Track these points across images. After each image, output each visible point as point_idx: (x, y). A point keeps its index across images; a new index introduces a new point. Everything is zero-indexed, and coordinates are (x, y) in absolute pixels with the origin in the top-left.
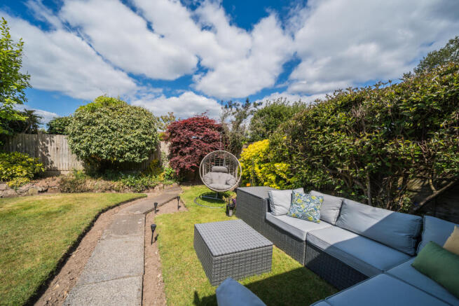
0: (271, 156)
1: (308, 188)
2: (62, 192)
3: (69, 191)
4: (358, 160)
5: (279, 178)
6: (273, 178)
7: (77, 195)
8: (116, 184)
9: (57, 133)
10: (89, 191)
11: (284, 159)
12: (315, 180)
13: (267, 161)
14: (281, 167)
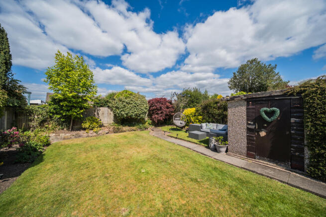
0: (197, 114)
1: (209, 122)
2: (115, 133)
3: (117, 132)
4: (219, 115)
5: (199, 121)
6: (198, 121)
7: (120, 134)
8: (134, 128)
9: (101, 106)
10: (125, 131)
11: (201, 115)
12: (210, 120)
13: (195, 116)
14: (200, 117)
